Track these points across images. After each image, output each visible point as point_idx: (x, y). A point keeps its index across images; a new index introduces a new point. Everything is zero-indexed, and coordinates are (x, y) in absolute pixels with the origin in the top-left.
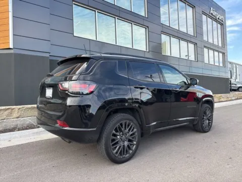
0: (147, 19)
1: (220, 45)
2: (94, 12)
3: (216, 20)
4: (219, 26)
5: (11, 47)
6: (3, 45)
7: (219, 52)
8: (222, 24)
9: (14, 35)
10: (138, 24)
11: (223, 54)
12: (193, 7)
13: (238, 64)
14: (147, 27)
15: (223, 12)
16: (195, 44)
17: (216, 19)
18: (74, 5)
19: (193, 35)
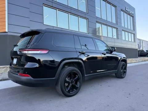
0: (88, 14)
1: (132, 29)
2: (56, 10)
4: (131, 18)
7: (131, 33)
8: (133, 17)
9: (8, 24)
10: (82, 17)
11: (134, 34)
13: (144, 41)
14: (87, 19)
15: (134, 9)
16: (117, 29)
17: (129, 14)
18: (44, 7)
19: (115, 23)
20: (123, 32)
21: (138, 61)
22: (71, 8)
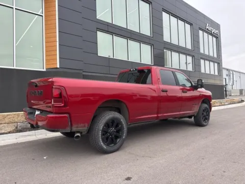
0: (152, 39)
1: (215, 56)
2: (111, 36)
3: (211, 34)
4: (214, 39)
5: (58, 67)
6: (52, 65)
7: (214, 62)
8: (217, 38)
10: (145, 43)
11: (218, 64)
12: (191, 25)
13: (235, 71)
14: (152, 45)
15: (217, 26)
16: (193, 56)
18: (98, 32)
19: (191, 48)
20: (202, 61)
21: (223, 104)
22: (131, 32)
